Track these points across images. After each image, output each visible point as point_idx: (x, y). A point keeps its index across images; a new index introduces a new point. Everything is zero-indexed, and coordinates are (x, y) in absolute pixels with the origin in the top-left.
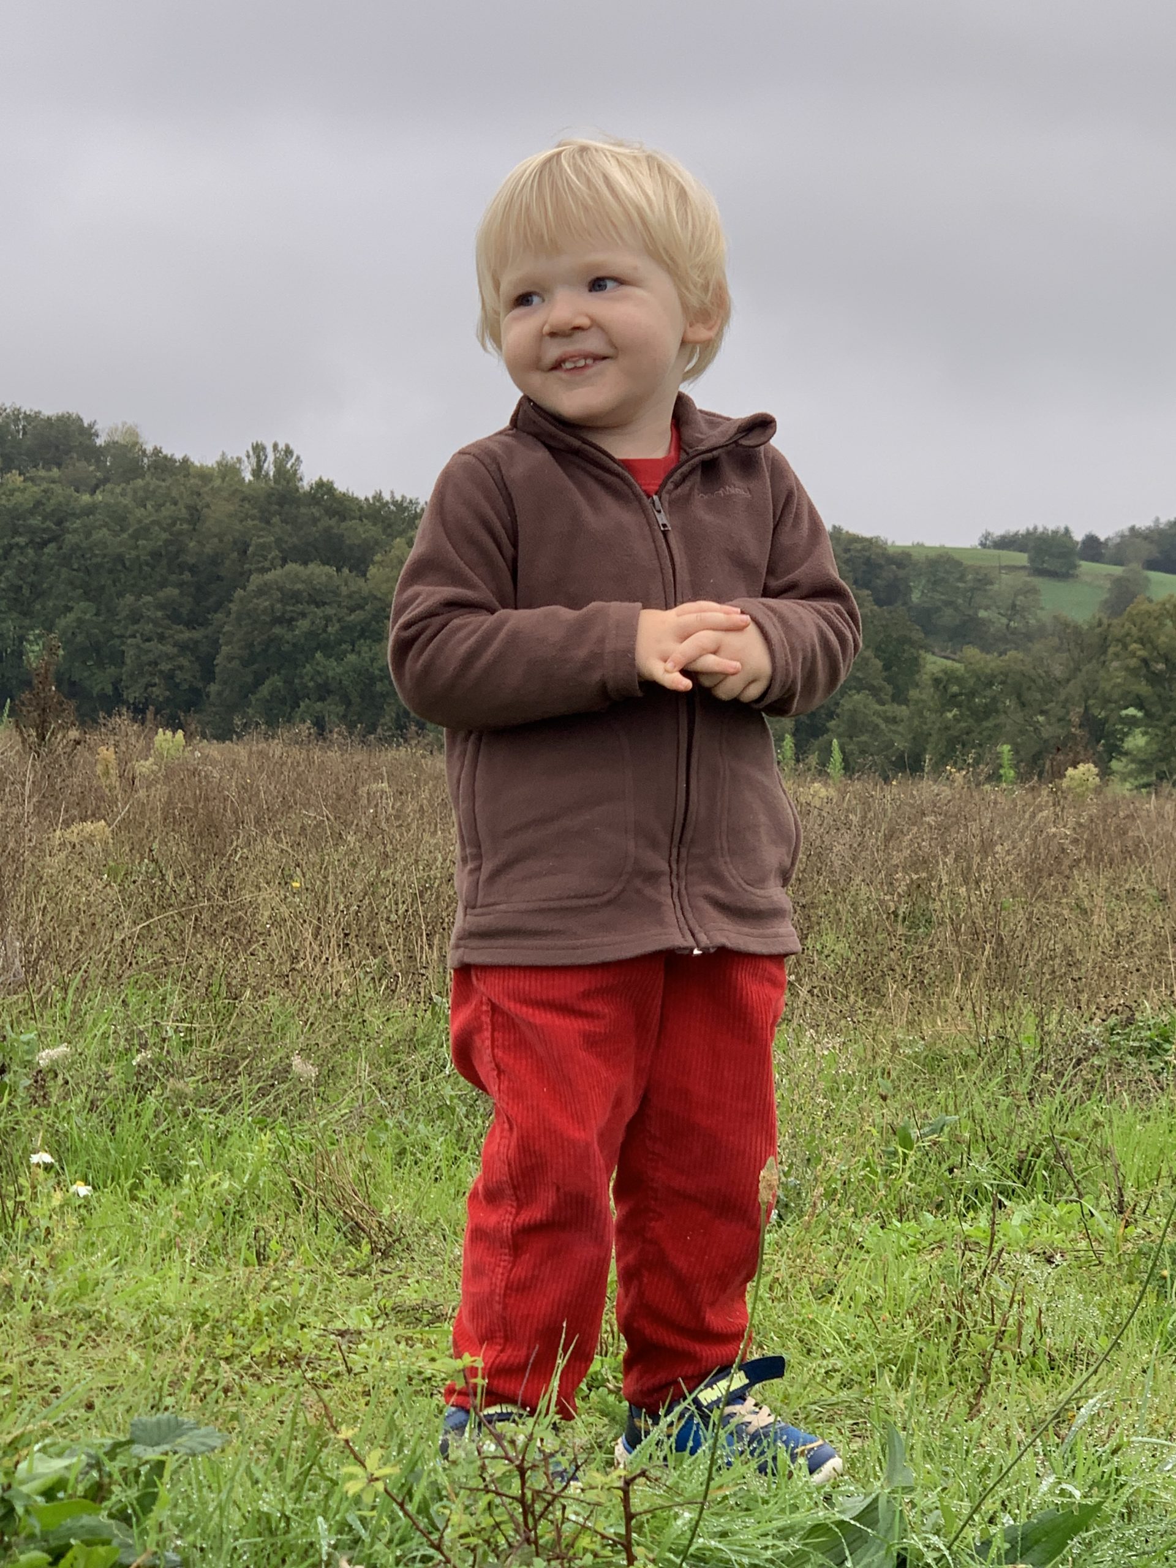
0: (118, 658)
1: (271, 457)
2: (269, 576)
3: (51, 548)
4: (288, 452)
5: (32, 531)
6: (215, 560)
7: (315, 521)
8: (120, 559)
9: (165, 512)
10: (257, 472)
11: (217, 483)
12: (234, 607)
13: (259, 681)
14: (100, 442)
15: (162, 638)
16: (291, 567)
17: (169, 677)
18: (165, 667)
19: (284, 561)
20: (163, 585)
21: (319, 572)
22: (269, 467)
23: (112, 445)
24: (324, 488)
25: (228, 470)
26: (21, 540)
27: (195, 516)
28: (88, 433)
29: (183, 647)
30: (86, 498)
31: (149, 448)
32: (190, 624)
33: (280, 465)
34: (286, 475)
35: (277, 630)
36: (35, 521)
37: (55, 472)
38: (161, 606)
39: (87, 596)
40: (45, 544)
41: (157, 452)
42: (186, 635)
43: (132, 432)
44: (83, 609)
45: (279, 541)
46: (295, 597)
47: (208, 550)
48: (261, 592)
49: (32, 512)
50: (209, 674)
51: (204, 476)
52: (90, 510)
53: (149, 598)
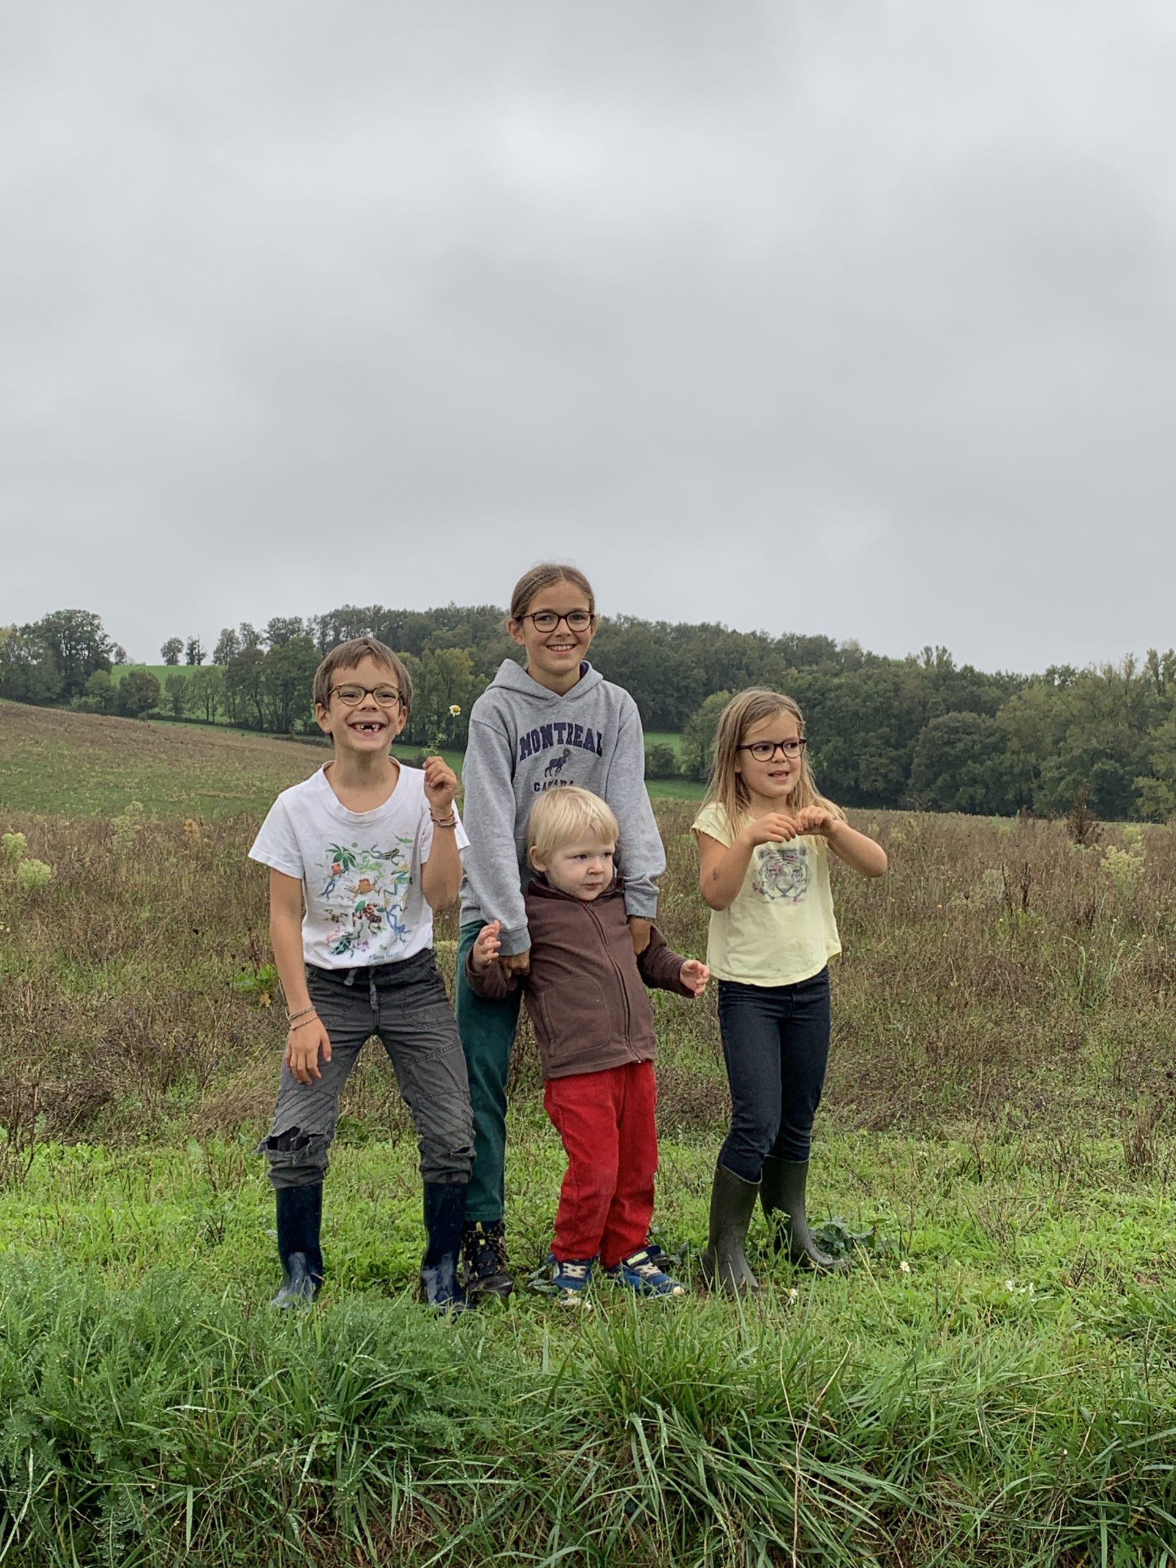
0: (856, 767)
1: (935, 654)
2: (940, 719)
3: (818, 709)
4: (945, 651)
6: (909, 712)
7: (964, 688)
8: (856, 713)
9: (880, 687)
10: (927, 663)
11: (907, 670)
12: (921, 737)
13: (936, 778)
14: (838, 649)
15: (880, 755)
16: (952, 714)
17: (885, 776)
18: (883, 771)
19: (948, 712)
20: (881, 725)
21: (968, 716)
22: (934, 660)
23: (844, 651)
24: (968, 670)
25: (911, 662)
27: (897, 689)
28: (832, 645)
29: (892, 760)
30: (836, 681)
31: (865, 652)
32: (897, 747)
33: (940, 658)
34: (945, 664)
35: (946, 749)
36: (810, 694)
37: (814, 667)
38: (878, 738)
39: (839, 733)
41: (869, 654)
42: (894, 753)
43: (855, 644)
44: (837, 741)
45: (945, 700)
46: (955, 730)
47: (905, 706)
48: (935, 728)
49: (808, 689)
50: (907, 774)
51: (899, 665)
52: (839, 687)
53: (873, 734)
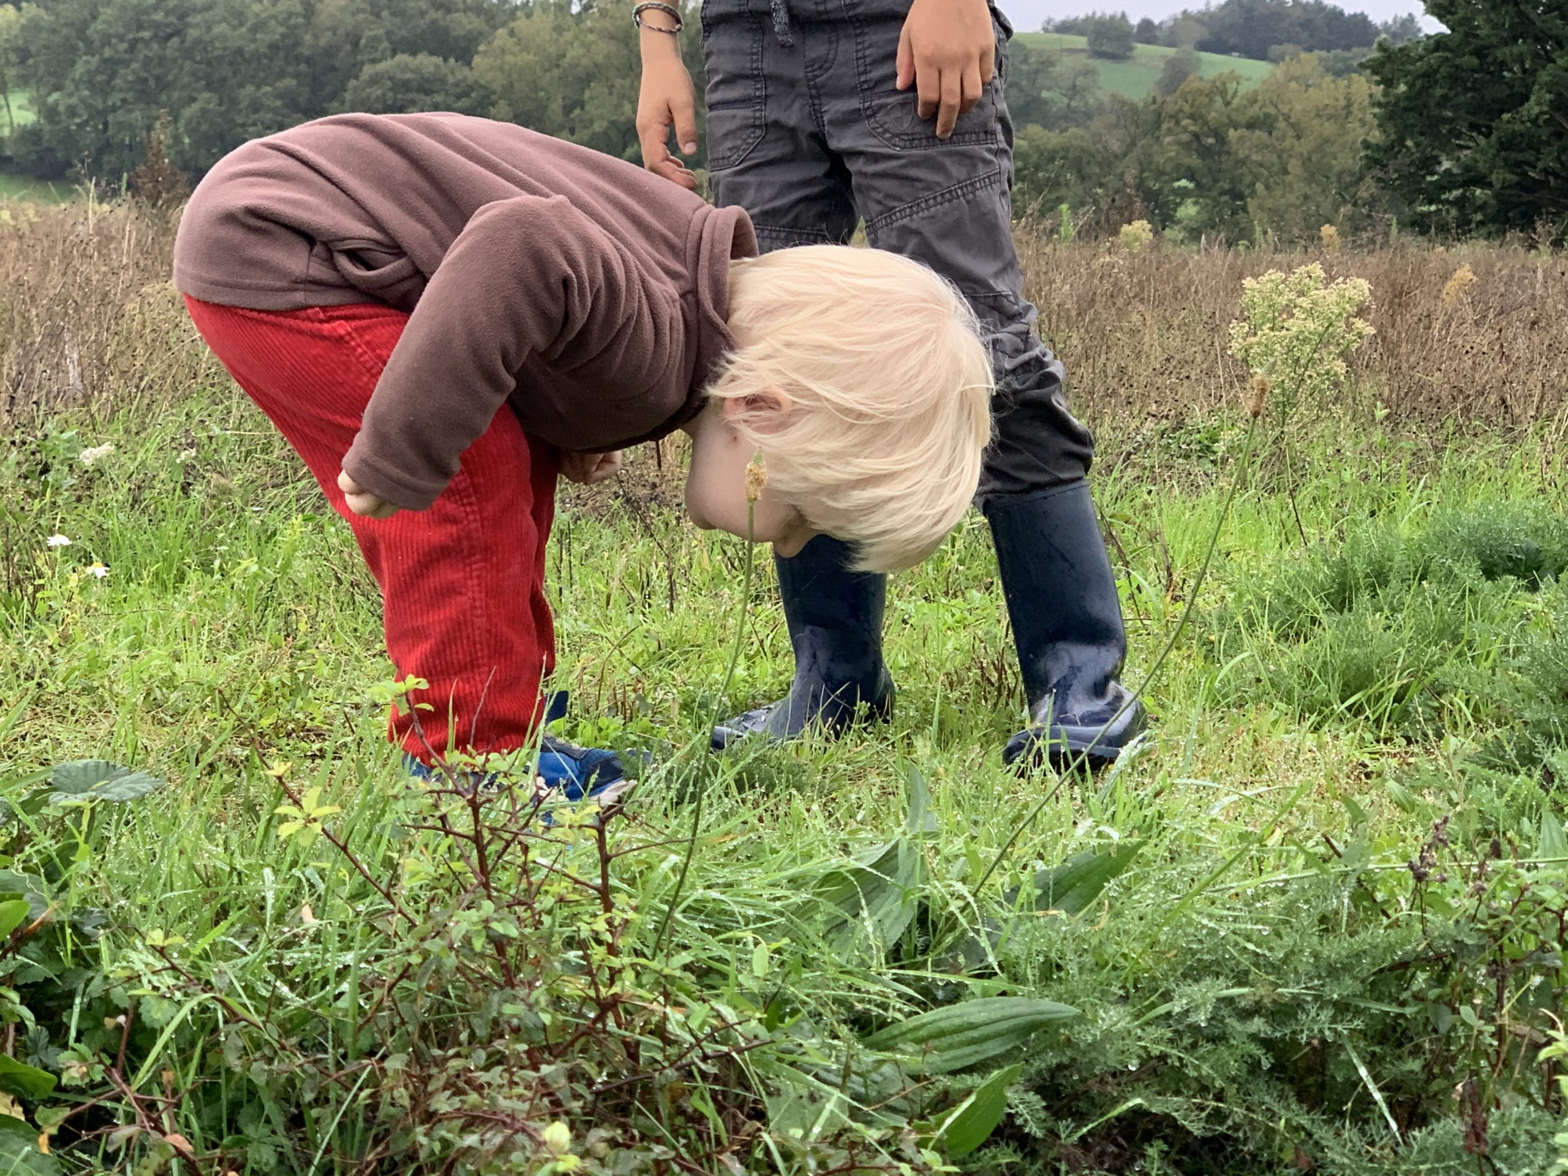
2: (382, 67)
3: (174, 42)
5: (157, 26)
6: (330, 52)
7: (421, 14)
8: (240, 51)
9: (280, 7)
12: (349, 96)
16: (402, 58)
19: (394, 52)
20: (282, 75)
21: (427, 62)
26: (146, 34)
27: (309, 10)
32: (308, 113)
36: (159, 16)
38: (279, 96)
39: (209, 87)
40: (169, 37)
44: (206, 100)
45: (389, 33)
46: (406, 86)
47: (322, 42)
48: (374, 81)
49: (154, 8)
53: (268, 89)
